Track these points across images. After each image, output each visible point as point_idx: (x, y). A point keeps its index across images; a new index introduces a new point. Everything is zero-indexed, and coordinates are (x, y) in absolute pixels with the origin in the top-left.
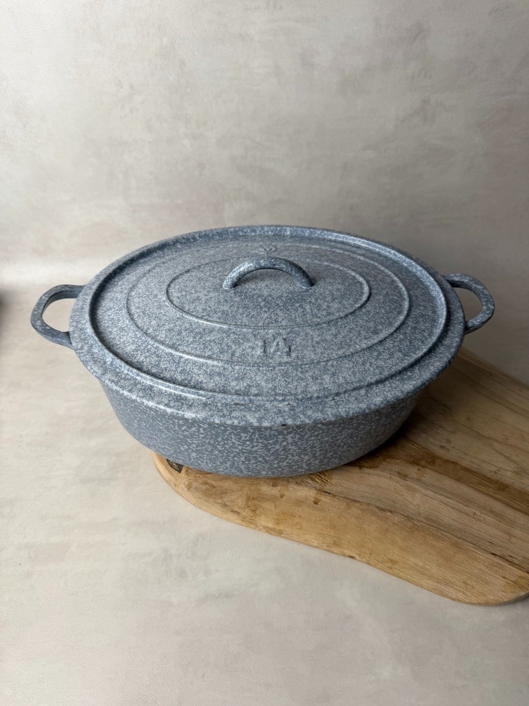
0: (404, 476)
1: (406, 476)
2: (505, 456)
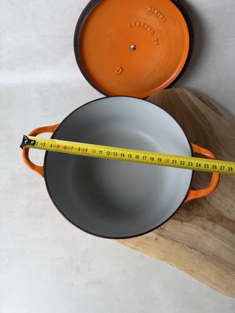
0: (204, 228)
1: (206, 228)
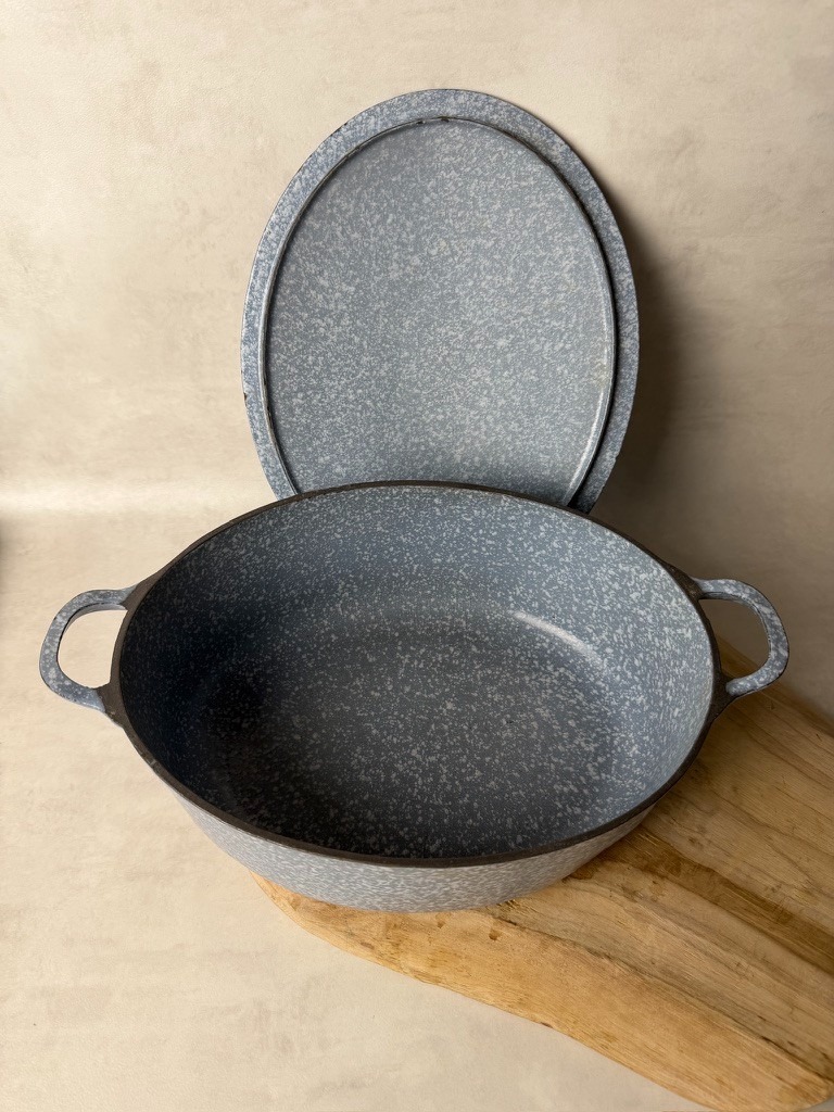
0: (631, 894)
1: (634, 893)
2: (790, 860)
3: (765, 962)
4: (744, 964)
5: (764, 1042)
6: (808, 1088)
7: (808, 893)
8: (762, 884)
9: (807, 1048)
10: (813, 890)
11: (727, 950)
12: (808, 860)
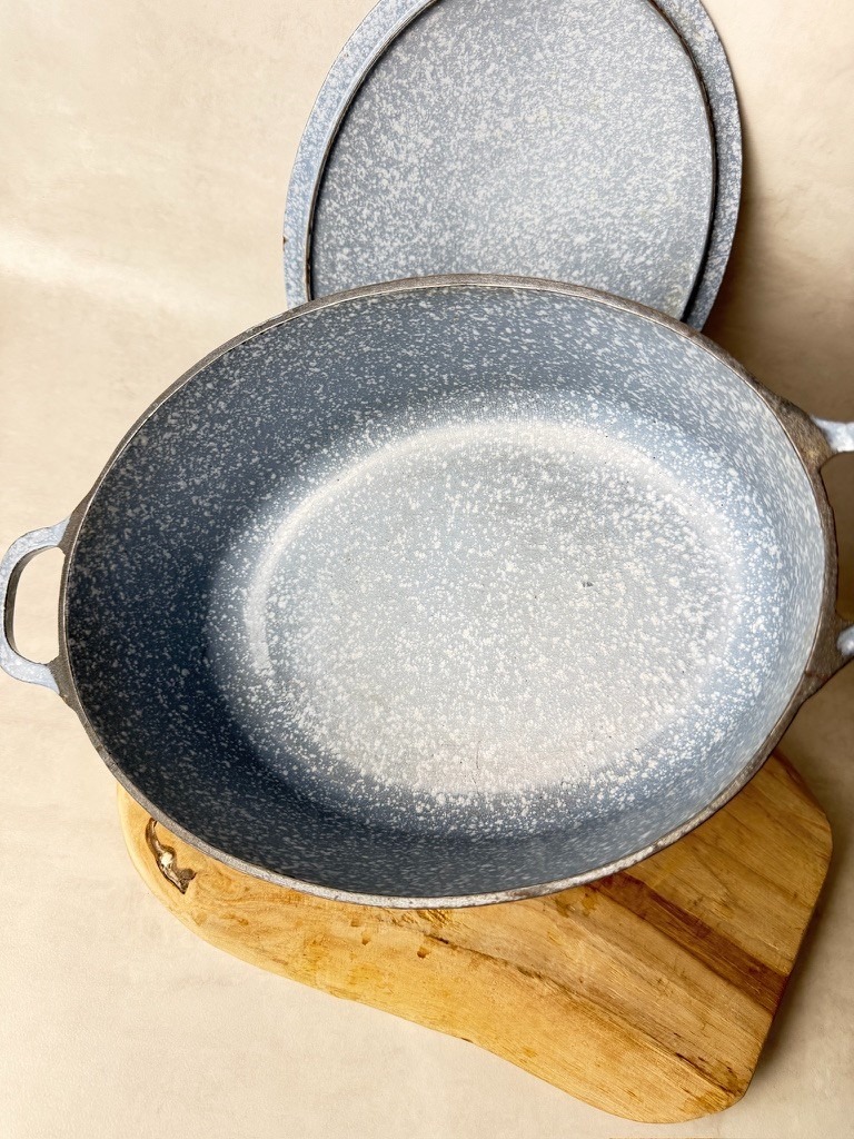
2: (712, 872)
3: (684, 978)
4: (665, 980)
5: (678, 1059)
6: (710, 1099)
7: (726, 906)
8: (686, 897)
9: (714, 1063)
10: (729, 904)
11: (650, 966)
12: (728, 872)
